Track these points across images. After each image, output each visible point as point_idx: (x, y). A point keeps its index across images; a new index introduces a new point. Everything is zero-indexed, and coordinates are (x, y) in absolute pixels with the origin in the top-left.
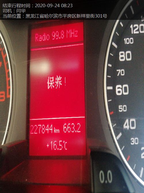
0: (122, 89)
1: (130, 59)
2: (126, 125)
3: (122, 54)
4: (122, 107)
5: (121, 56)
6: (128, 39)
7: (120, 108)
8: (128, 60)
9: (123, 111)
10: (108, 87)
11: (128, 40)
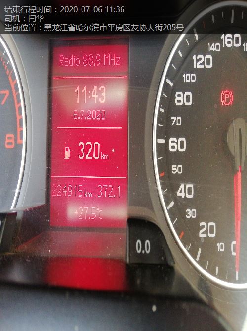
0: (177, 143)
1: (190, 104)
2: (181, 192)
3: (179, 96)
4: (177, 168)
5: (177, 98)
6: (189, 75)
7: (173, 169)
8: (187, 104)
9: (177, 173)
10: (158, 140)
11: (188, 77)
